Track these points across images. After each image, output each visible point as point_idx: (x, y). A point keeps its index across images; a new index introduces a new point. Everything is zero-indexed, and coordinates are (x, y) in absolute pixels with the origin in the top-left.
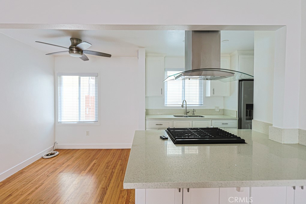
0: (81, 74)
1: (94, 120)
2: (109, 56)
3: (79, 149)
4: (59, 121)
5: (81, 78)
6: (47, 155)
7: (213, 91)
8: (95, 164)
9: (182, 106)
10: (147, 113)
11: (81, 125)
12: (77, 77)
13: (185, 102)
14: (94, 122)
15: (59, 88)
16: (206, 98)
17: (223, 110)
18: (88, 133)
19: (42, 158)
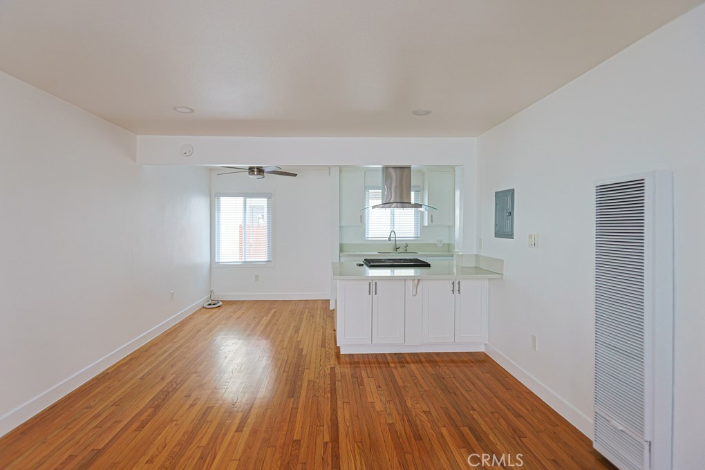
0: (247, 195)
1: (266, 260)
2: (295, 175)
3: (245, 301)
4: (216, 261)
5: (247, 199)
6: (210, 305)
7: (431, 219)
8: (275, 312)
9: (390, 239)
10: (341, 250)
11: (247, 266)
12: (241, 199)
13: (393, 233)
14: (266, 262)
15: (216, 213)
16: (423, 227)
17: (448, 244)
18: (257, 278)
19: (204, 308)
